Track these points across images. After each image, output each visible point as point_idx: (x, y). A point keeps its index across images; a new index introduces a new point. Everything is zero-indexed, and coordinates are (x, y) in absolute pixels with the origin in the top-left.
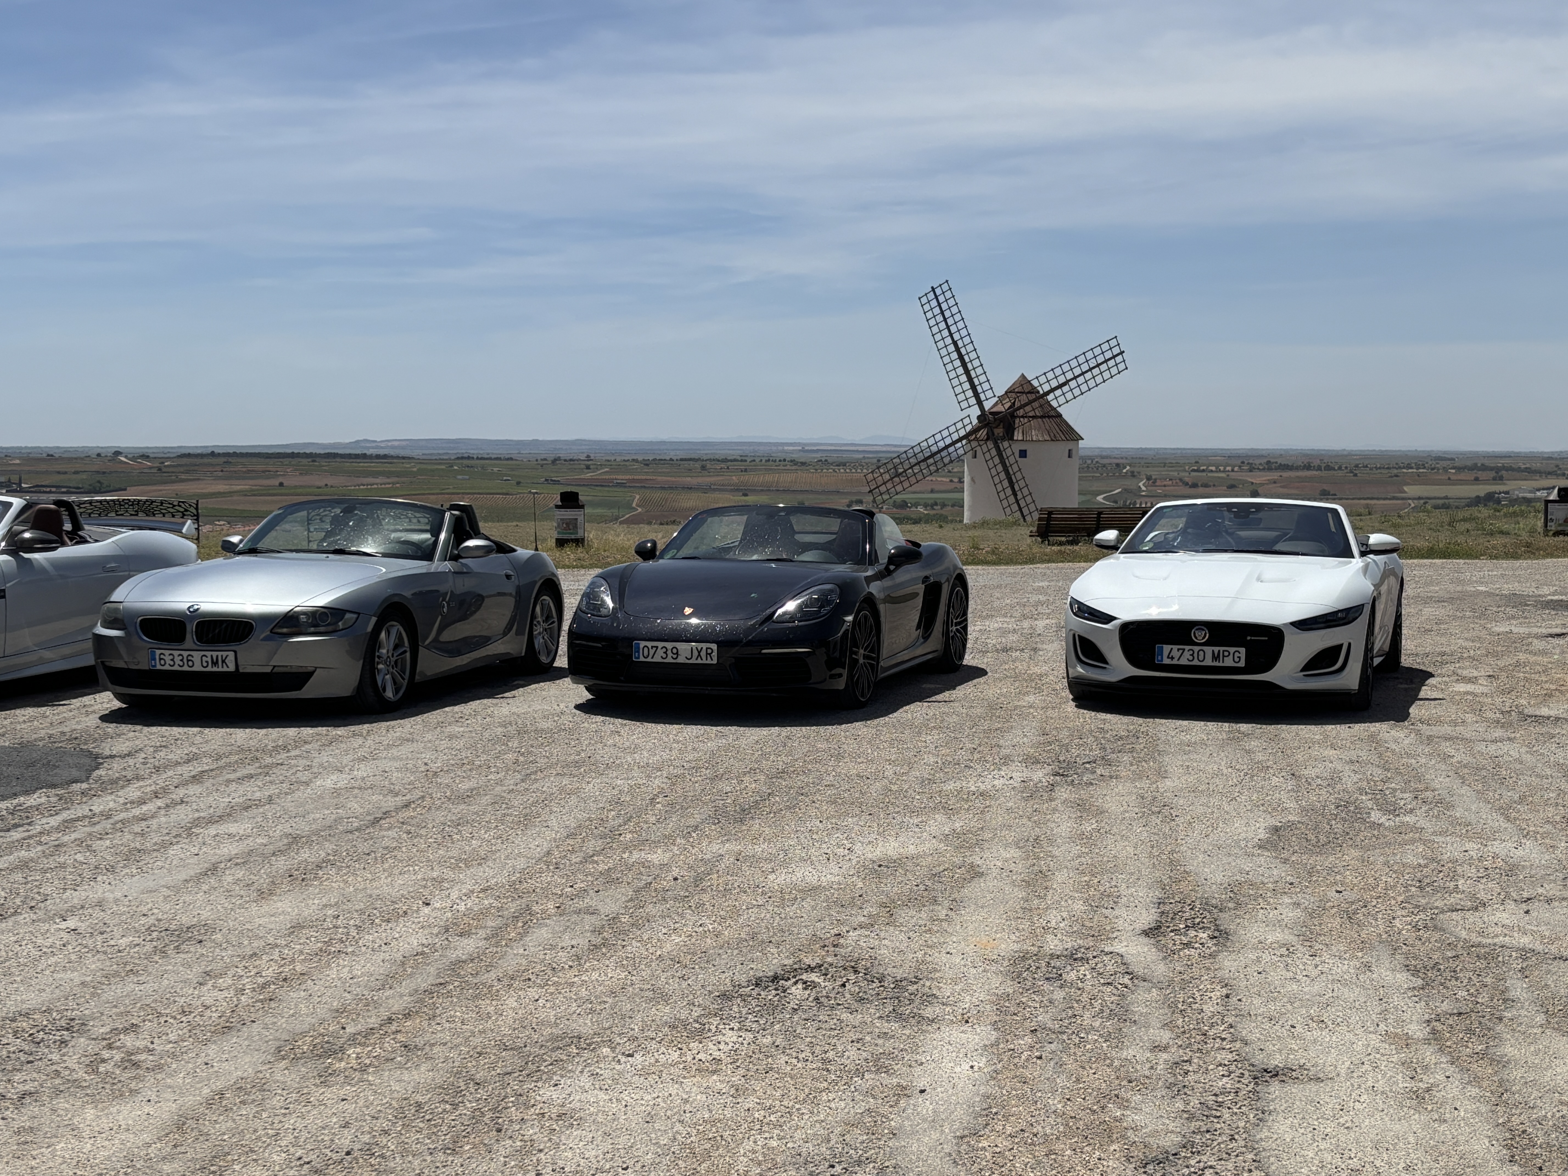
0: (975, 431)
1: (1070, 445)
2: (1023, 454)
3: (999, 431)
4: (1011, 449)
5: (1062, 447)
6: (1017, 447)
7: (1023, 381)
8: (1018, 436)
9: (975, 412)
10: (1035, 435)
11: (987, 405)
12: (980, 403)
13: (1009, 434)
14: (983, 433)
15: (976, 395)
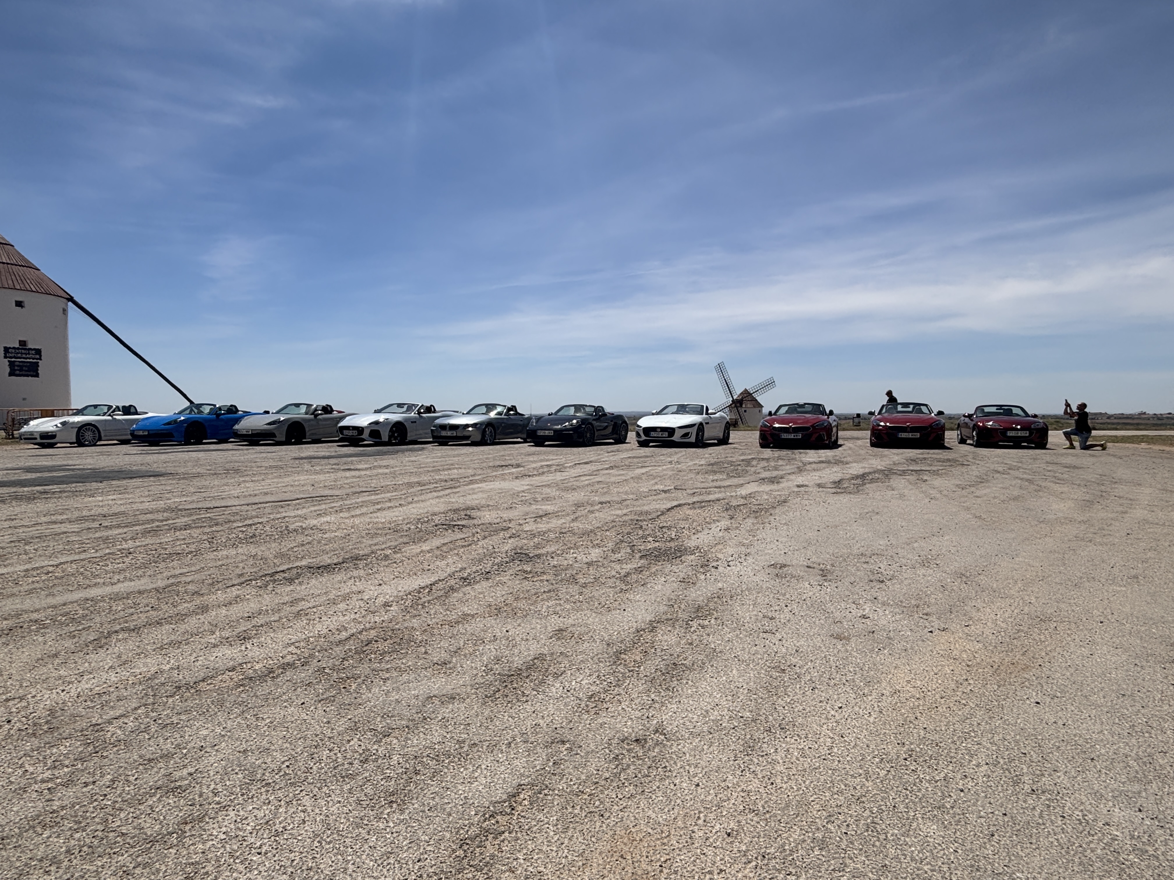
0: (731, 405)
1: (760, 409)
2: (745, 411)
3: (738, 405)
4: (742, 410)
5: (757, 410)
6: (743, 410)
7: (746, 390)
8: (744, 406)
9: (731, 399)
10: (749, 406)
11: (735, 397)
12: (732, 397)
13: (741, 406)
14: (733, 405)
15: (731, 394)
